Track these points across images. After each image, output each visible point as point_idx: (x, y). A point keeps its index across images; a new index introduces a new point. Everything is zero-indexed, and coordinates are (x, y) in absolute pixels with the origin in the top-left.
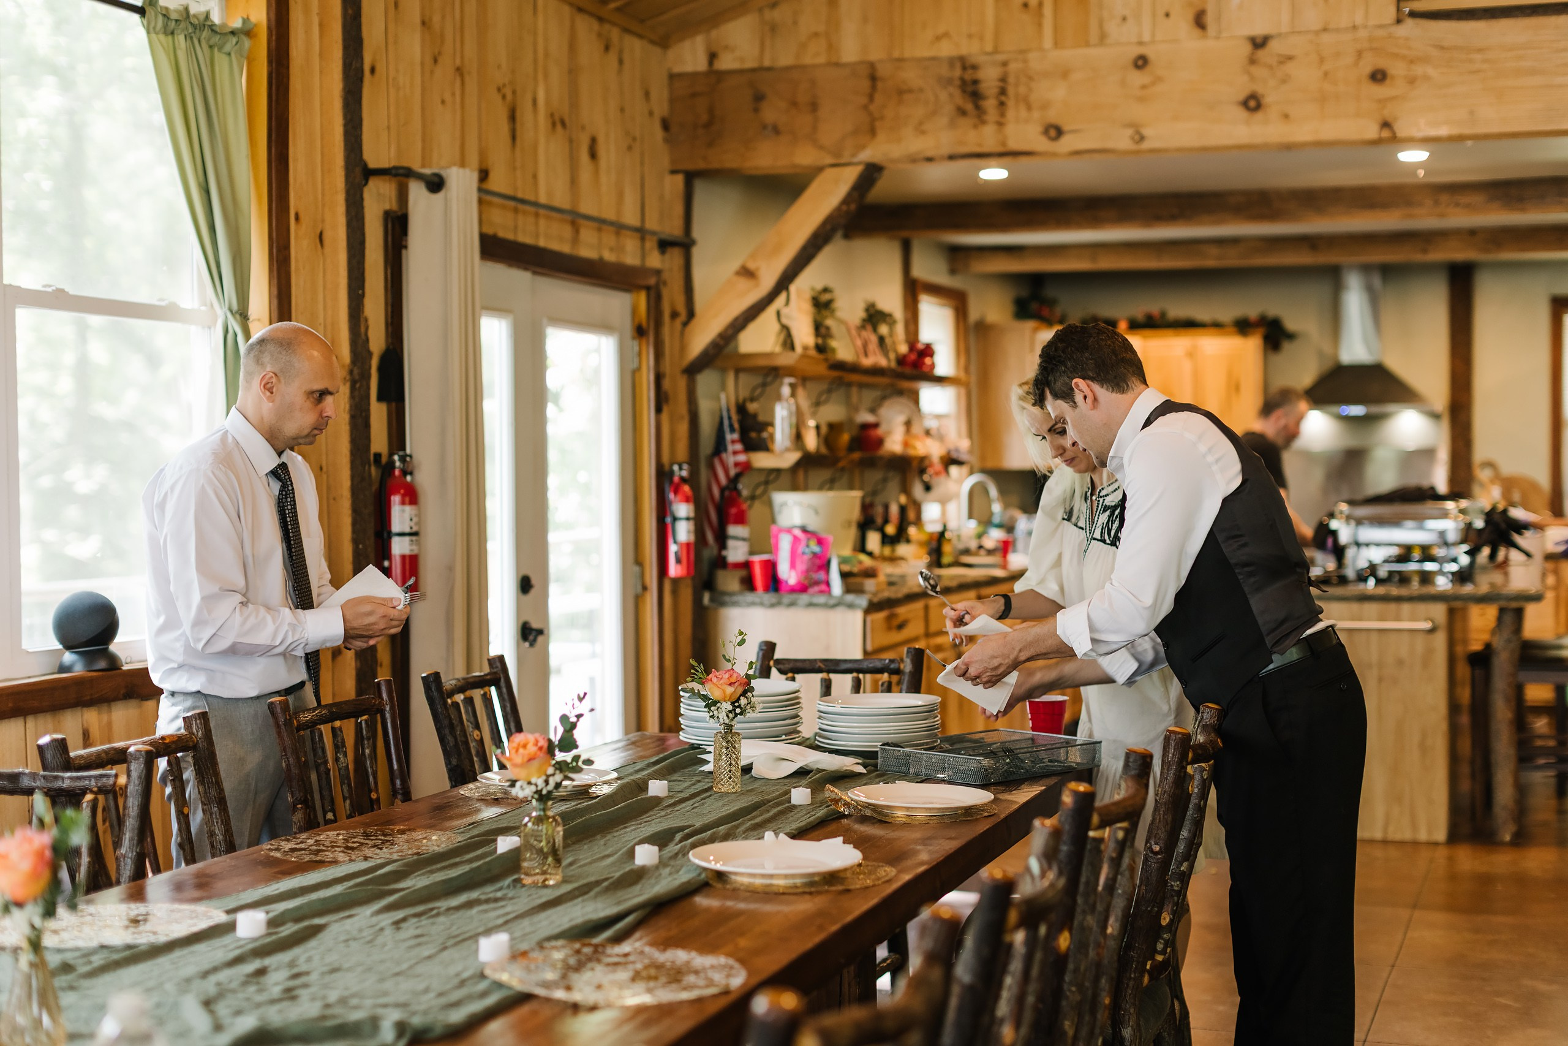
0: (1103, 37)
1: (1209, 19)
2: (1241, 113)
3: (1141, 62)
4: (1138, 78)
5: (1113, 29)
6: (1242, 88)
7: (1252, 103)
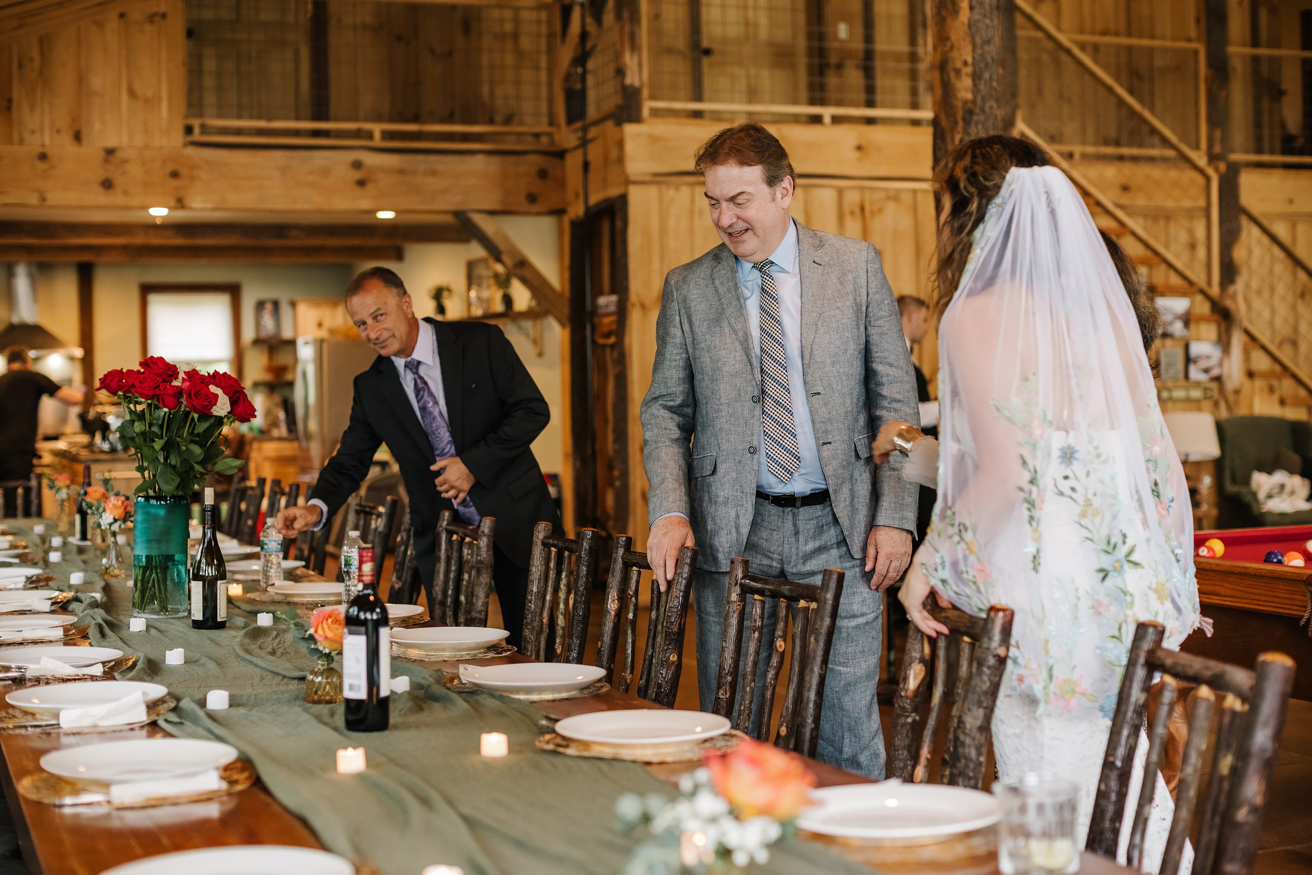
0: (22, 141)
1: (84, 135)
2: (101, 190)
3: (43, 157)
4: (41, 166)
5: (27, 136)
6: (101, 174)
7: (107, 184)
